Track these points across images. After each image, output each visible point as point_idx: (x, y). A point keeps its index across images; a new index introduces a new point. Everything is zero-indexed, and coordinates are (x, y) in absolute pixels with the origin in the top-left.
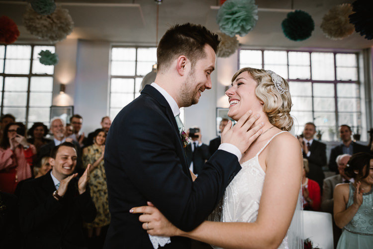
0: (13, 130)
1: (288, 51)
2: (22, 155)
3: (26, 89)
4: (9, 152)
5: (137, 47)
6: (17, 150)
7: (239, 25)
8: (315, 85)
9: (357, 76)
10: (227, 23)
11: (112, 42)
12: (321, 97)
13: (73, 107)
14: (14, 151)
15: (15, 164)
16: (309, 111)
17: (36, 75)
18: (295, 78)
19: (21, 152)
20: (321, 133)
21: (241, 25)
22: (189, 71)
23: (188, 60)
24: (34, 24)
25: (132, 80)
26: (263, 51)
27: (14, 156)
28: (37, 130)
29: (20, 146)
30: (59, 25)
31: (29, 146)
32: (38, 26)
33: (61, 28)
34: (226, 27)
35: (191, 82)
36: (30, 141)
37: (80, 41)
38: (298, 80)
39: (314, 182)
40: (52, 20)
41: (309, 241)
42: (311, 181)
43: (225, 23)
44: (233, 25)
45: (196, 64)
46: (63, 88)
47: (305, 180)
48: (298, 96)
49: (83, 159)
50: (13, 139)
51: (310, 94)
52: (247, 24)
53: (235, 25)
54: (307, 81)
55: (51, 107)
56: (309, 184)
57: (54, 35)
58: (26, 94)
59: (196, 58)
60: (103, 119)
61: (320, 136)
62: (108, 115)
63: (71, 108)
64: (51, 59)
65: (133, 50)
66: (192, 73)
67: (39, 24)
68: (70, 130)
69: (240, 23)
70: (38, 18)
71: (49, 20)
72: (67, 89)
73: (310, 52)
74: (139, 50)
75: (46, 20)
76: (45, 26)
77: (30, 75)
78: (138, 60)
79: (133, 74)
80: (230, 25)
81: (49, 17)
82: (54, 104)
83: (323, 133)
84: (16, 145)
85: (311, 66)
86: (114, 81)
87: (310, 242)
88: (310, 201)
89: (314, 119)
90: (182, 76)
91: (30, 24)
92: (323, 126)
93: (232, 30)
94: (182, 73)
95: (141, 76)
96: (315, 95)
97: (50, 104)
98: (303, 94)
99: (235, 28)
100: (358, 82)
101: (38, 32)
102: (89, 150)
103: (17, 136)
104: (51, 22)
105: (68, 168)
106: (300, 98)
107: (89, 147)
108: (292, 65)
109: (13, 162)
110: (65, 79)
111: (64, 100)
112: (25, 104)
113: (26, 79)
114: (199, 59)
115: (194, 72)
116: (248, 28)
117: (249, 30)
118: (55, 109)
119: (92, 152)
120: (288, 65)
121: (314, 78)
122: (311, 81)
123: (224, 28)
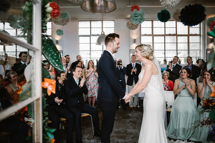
5: (91, 21)
8: (178, 37)
9: (199, 32)
10: (134, 20)
11: (79, 19)
12: (181, 43)
13: (62, 51)
16: (175, 50)
26: (152, 21)
35: (114, 48)
38: (170, 35)
39: (171, 81)
45: (114, 43)
46: (57, 42)
52: (141, 21)
53: (137, 21)
54: (174, 35)
61: (180, 62)
65: (89, 22)
67: (59, 20)
69: (139, 20)
73: (176, 21)
75: (61, 18)
76: (61, 21)
79: (89, 34)
83: (182, 60)
85: (176, 27)
86: (80, 38)
89: (177, 54)
90: (111, 47)
96: (178, 42)
98: (172, 42)
100: (200, 35)
108: (167, 28)
120: (165, 27)
121: (178, 34)
122: (176, 35)
123: (133, 22)
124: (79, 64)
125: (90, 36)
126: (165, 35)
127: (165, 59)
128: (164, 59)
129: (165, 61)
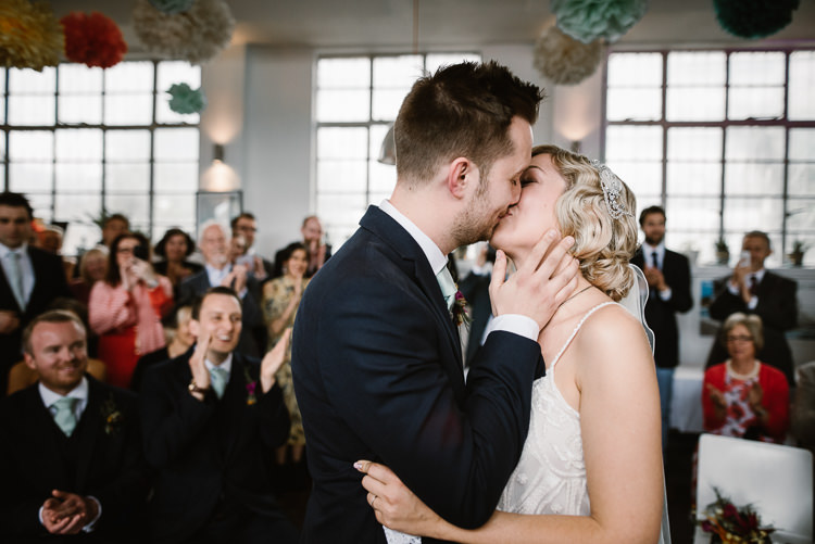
0: (126, 250)
1: (728, 52)
2: (144, 299)
3: (146, 155)
4: (120, 295)
5: (372, 56)
6: (137, 291)
7: (603, 17)
8: (796, 133)
10: (576, 13)
11: (318, 46)
12: (809, 162)
13: (240, 194)
14: (130, 293)
15: (133, 319)
16: (774, 197)
17: (165, 126)
18: (743, 116)
19: (142, 293)
20: (803, 248)
21: (608, 15)
22: (475, 187)
23: (472, 165)
24: (154, 31)
25: (362, 131)
26: (665, 54)
27: (131, 303)
28: (173, 243)
29: (141, 282)
30: (205, 29)
31: (157, 280)
32: (163, 34)
33: (208, 36)
34: (573, 21)
35: (480, 211)
36: (160, 269)
37: (253, 49)
38: (751, 122)
39: (775, 371)
40: (191, 20)
41: (752, 511)
42: (769, 368)
43: (569, 13)
44: (589, 16)
45: (492, 170)
46: (219, 153)
47: (753, 365)
48: (748, 162)
49: (263, 305)
50: (128, 269)
51: (780, 155)
52: (624, 12)
53: (595, 17)
54: (773, 122)
55: (197, 194)
56: (762, 374)
57: (195, 52)
58: (147, 167)
59: (492, 158)
60: (306, 221)
61: (799, 255)
62: (311, 212)
63: (236, 195)
64: (192, 102)
65: (364, 63)
66: (481, 192)
67: (164, 29)
68: (239, 246)
69: (607, 10)
70: (162, 19)
71: (183, 19)
72: (228, 154)
73: (788, 52)
74: (378, 62)
75: (177, 20)
76: (176, 34)
77: (154, 127)
78: (375, 84)
79: (365, 118)
80: (582, 16)
81: (184, 14)
82: (203, 187)
83: (807, 248)
84: (134, 280)
85: (786, 86)
86: (323, 133)
87: (755, 513)
88: (763, 412)
89: (787, 215)
90: (460, 198)
91: (147, 30)
92: (807, 233)
93: (586, 28)
94: (459, 194)
95: (381, 122)
96: (792, 156)
97: (194, 187)
98: (763, 156)
99: (594, 24)
101: (163, 47)
102: (276, 288)
103: (135, 263)
104: (188, 23)
105: (225, 337)
106: (753, 166)
107: (277, 282)
108: (737, 86)
109: (130, 316)
110: (222, 134)
111: (222, 177)
112: (145, 187)
113: (146, 134)
114: (496, 159)
115: (486, 187)
116: (626, 21)
117: (630, 25)
118: (205, 199)
119: (282, 292)
120: (727, 86)
121: (793, 116)
122: (785, 123)
123: (568, 25)
124: (296, 258)
125: (367, 125)
126: (725, 124)
127: (721, 238)
128: (715, 237)
129: (722, 248)
